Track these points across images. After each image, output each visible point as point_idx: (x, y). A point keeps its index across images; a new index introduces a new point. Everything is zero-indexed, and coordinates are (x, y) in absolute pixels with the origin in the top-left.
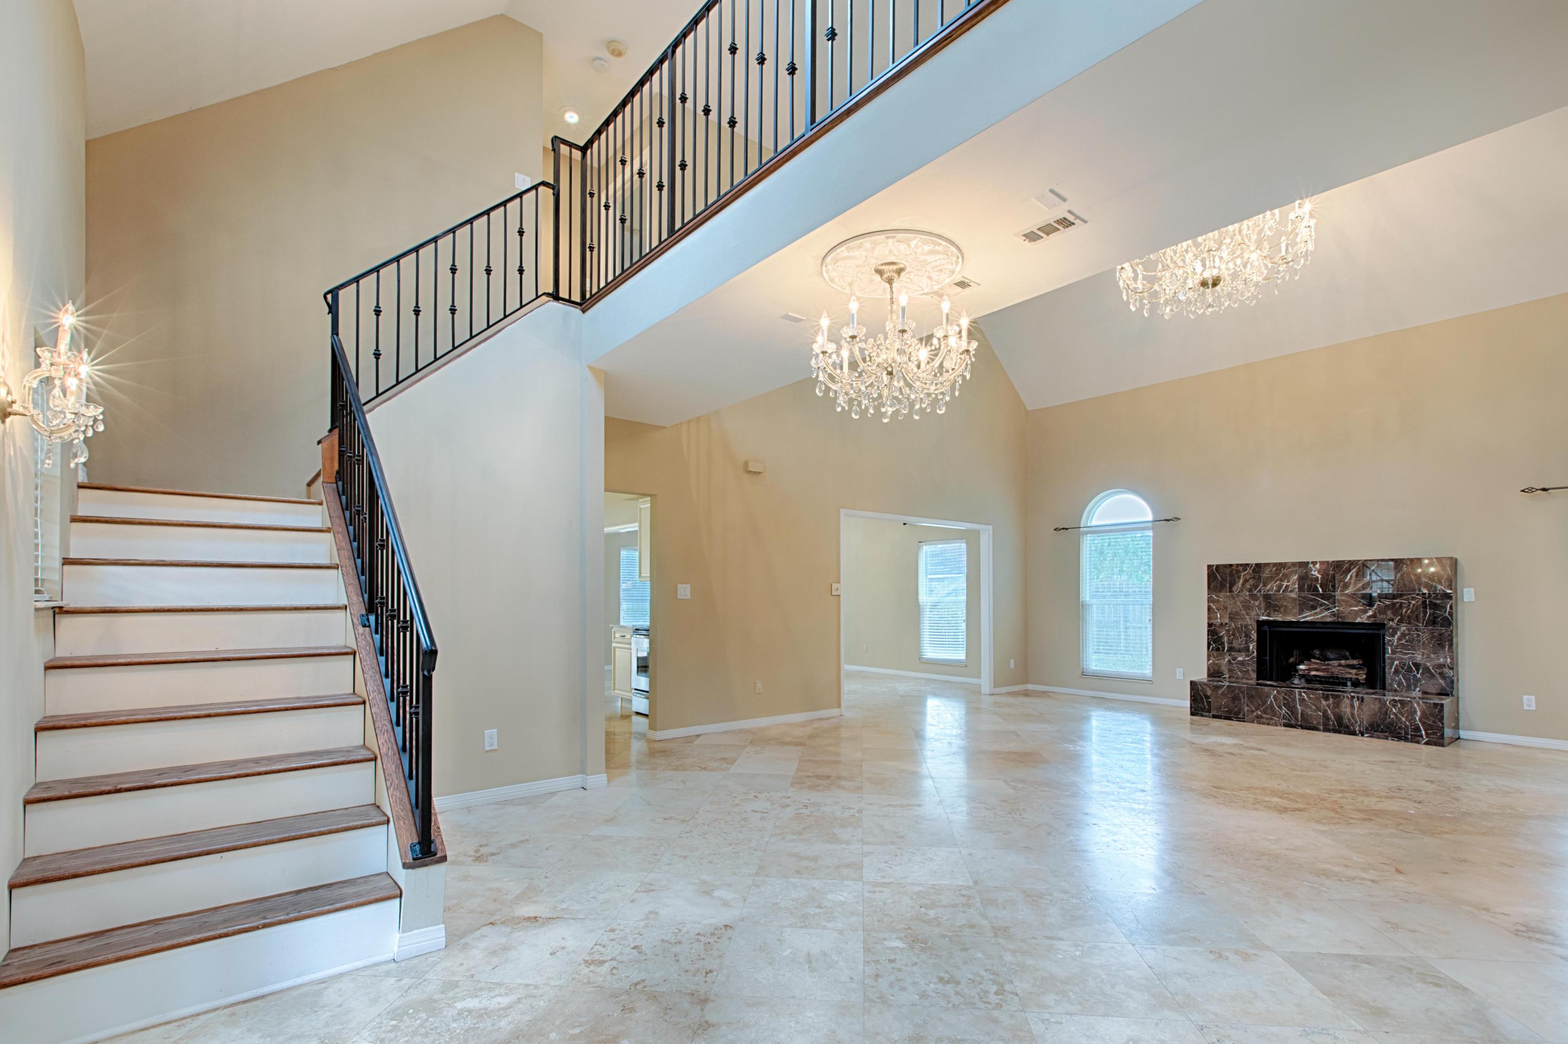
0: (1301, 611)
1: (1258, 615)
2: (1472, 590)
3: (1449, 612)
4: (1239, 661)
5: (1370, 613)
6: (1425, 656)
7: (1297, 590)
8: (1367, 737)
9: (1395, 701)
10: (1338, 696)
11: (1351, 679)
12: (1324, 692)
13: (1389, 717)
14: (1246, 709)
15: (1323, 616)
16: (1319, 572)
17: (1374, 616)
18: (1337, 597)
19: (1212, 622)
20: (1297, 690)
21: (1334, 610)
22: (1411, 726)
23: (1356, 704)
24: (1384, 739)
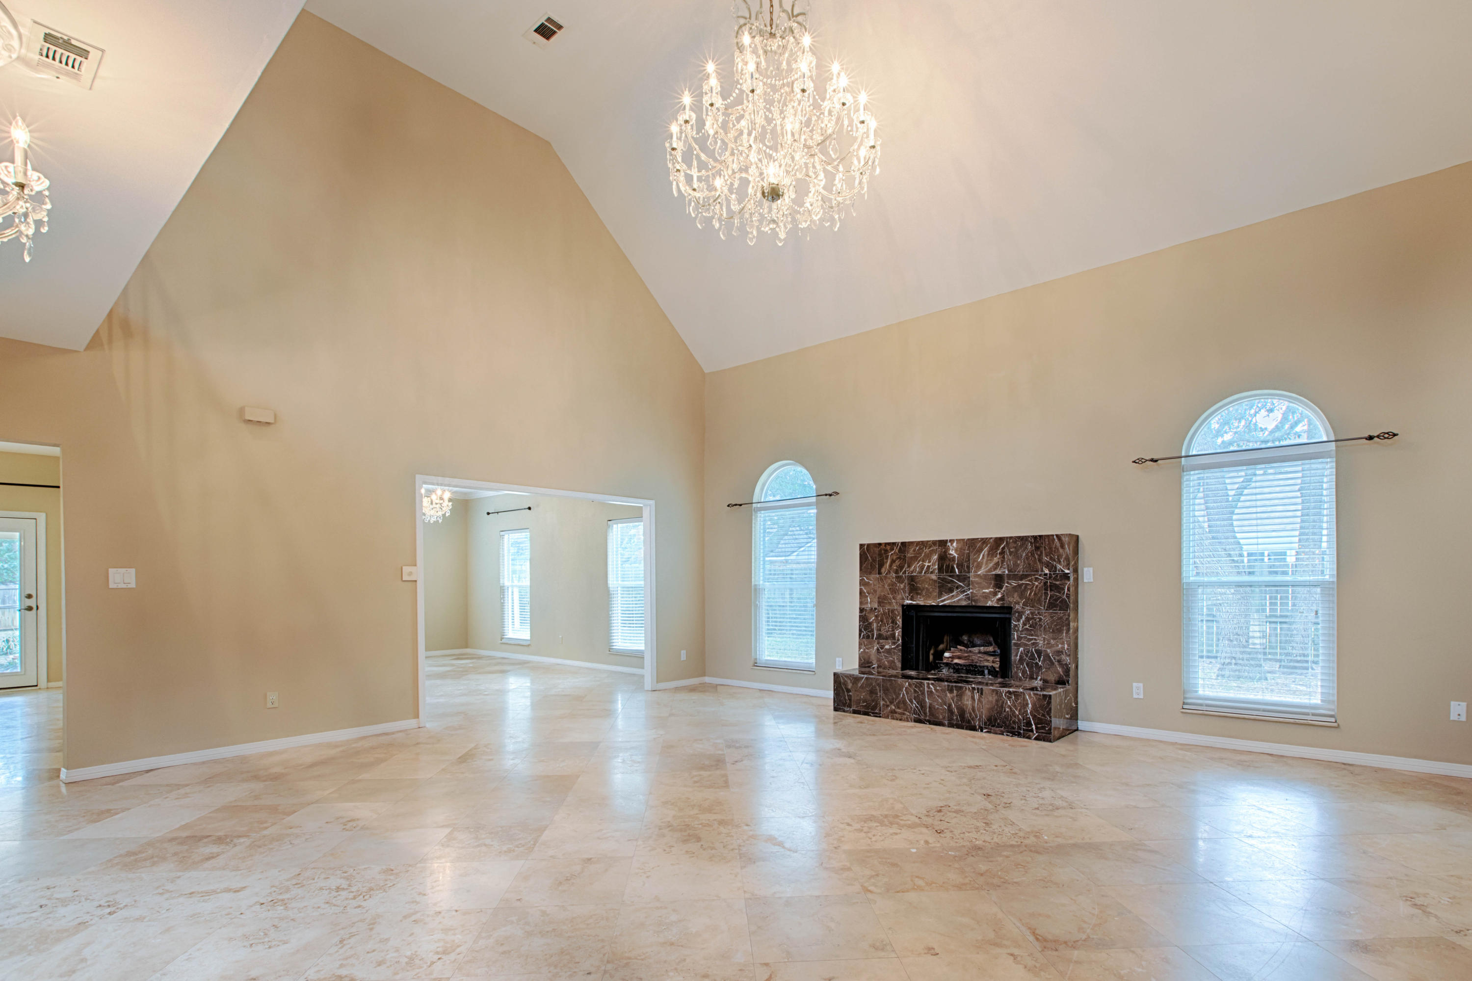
0: (940, 595)
1: (903, 599)
2: (1091, 569)
3: (1067, 594)
4: (886, 649)
5: (999, 596)
6: (1046, 642)
7: (937, 571)
8: (985, 732)
9: (1009, 692)
10: (961, 688)
11: (987, 667)
12: (949, 684)
13: (1005, 710)
14: (882, 703)
15: (959, 600)
16: (956, 551)
17: (1002, 599)
18: (971, 579)
19: (863, 607)
20: (926, 682)
21: (968, 592)
22: (1024, 720)
23: (977, 696)
24: (1000, 734)
